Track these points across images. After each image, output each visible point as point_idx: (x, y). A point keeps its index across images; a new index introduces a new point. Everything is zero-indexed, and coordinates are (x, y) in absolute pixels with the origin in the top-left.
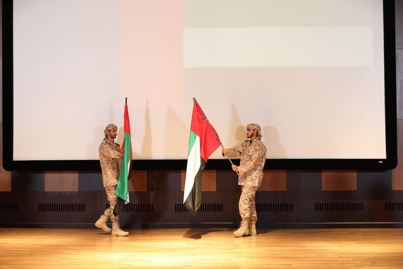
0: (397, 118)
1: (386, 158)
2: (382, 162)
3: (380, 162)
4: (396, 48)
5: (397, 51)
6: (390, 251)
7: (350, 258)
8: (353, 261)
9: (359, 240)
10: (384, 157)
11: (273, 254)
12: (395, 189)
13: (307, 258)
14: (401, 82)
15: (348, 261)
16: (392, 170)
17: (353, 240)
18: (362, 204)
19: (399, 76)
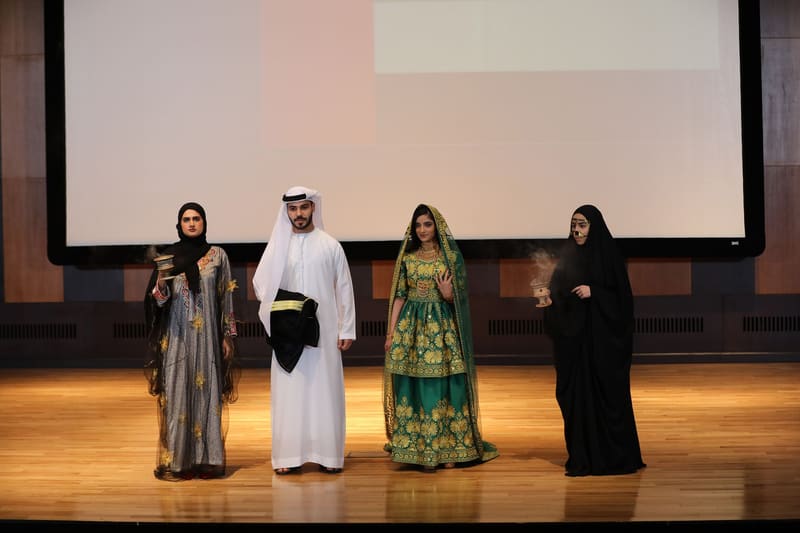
0: (765, 164)
1: (744, 236)
2: (737, 243)
3: (733, 243)
4: (762, 36)
5: (764, 43)
6: (754, 404)
7: (681, 417)
8: (687, 422)
9: (697, 384)
10: (742, 234)
11: (543, 411)
12: (761, 293)
14: (771, 98)
15: (679, 422)
16: (756, 258)
17: (685, 384)
18: (702, 319)
19: (767, 88)
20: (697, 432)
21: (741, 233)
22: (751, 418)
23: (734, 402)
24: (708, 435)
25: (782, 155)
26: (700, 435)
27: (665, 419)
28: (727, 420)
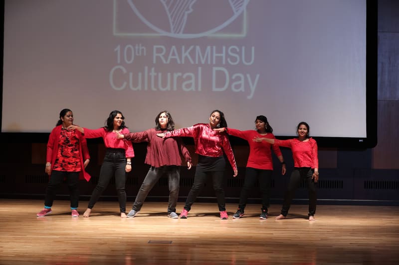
0: (378, 99)
2: (362, 141)
3: (360, 141)
4: (378, 30)
5: (379, 34)
10: (365, 136)
12: (374, 168)
13: (288, 228)
14: (382, 63)
15: (328, 231)
16: (372, 149)
18: (342, 182)
19: (380, 59)
20: (338, 236)
22: (367, 231)
23: (359, 223)
25: (388, 95)
26: (340, 238)
27: (320, 230)
28: (354, 231)
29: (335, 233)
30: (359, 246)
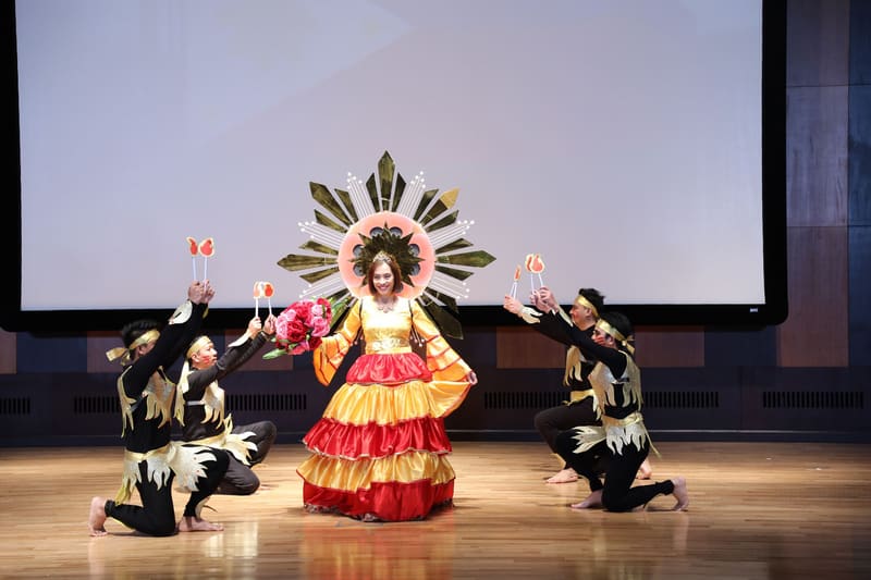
0: (788, 225)
1: (764, 302)
2: (756, 310)
3: (752, 310)
4: (788, 84)
5: (789, 92)
8: (708, 495)
10: (762, 300)
12: (784, 365)
14: (796, 152)
16: (778, 327)
18: (717, 395)
19: (791, 142)
20: (718, 505)
21: (760, 299)
24: (730, 508)
25: (808, 216)
26: (722, 508)
28: (751, 495)
29: (712, 498)
30: (765, 525)
